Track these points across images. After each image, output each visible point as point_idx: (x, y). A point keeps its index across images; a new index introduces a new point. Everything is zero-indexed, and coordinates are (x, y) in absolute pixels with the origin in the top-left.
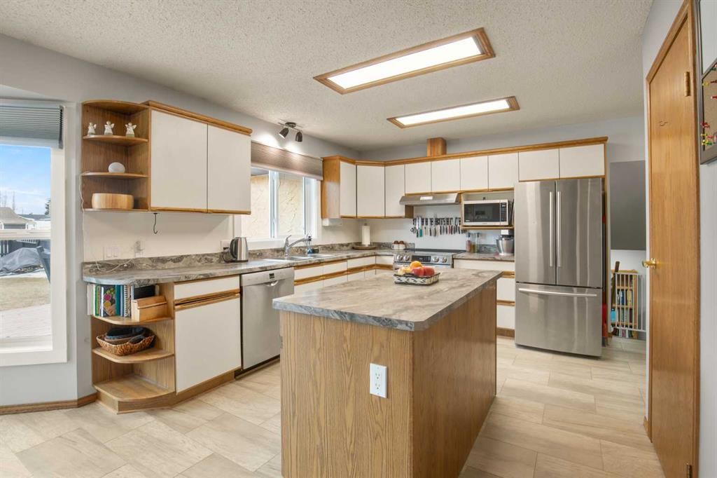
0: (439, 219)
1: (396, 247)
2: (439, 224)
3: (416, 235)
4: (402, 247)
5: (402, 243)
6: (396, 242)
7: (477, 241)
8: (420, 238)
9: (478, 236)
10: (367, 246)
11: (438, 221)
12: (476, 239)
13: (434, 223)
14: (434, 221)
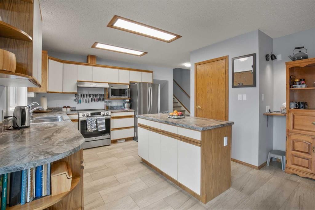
0: (91, 95)
1: (65, 109)
2: (91, 97)
3: (77, 102)
4: (69, 109)
5: (69, 107)
6: (64, 107)
7: (109, 105)
8: (79, 104)
9: (110, 102)
10: (45, 110)
11: (90, 95)
12: (109, 103)
13: (88, 97)
14: (88, 95)
